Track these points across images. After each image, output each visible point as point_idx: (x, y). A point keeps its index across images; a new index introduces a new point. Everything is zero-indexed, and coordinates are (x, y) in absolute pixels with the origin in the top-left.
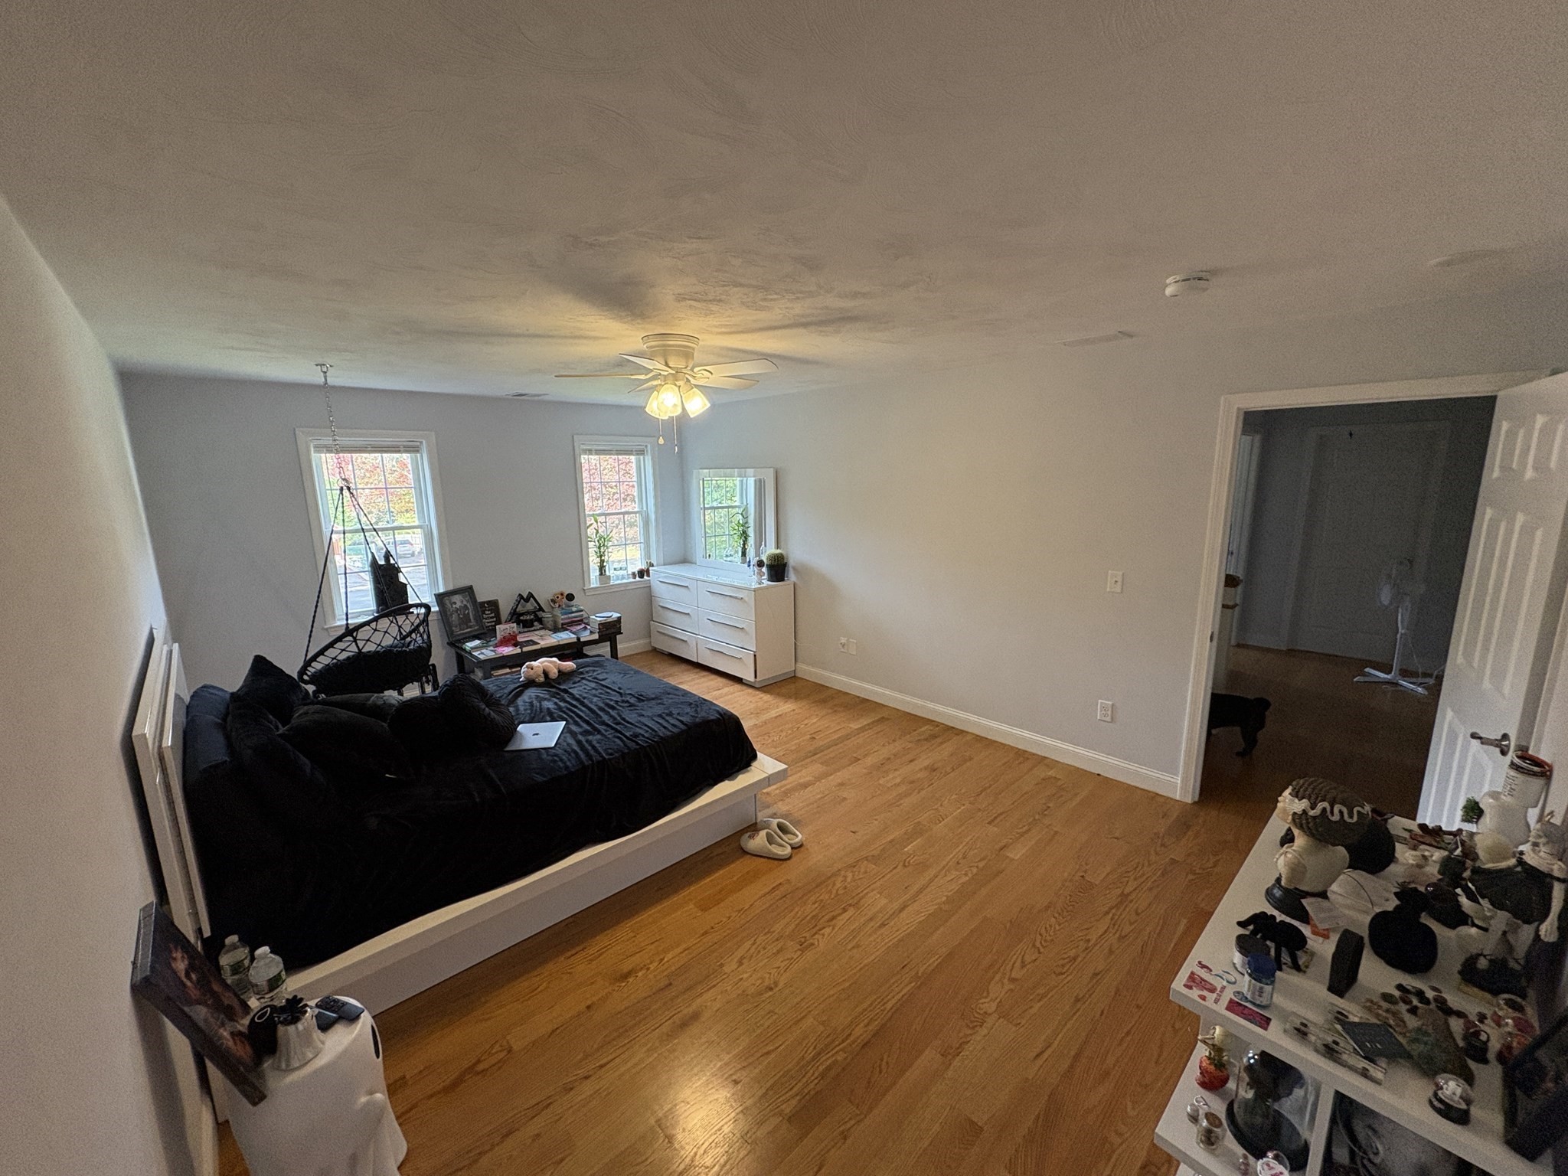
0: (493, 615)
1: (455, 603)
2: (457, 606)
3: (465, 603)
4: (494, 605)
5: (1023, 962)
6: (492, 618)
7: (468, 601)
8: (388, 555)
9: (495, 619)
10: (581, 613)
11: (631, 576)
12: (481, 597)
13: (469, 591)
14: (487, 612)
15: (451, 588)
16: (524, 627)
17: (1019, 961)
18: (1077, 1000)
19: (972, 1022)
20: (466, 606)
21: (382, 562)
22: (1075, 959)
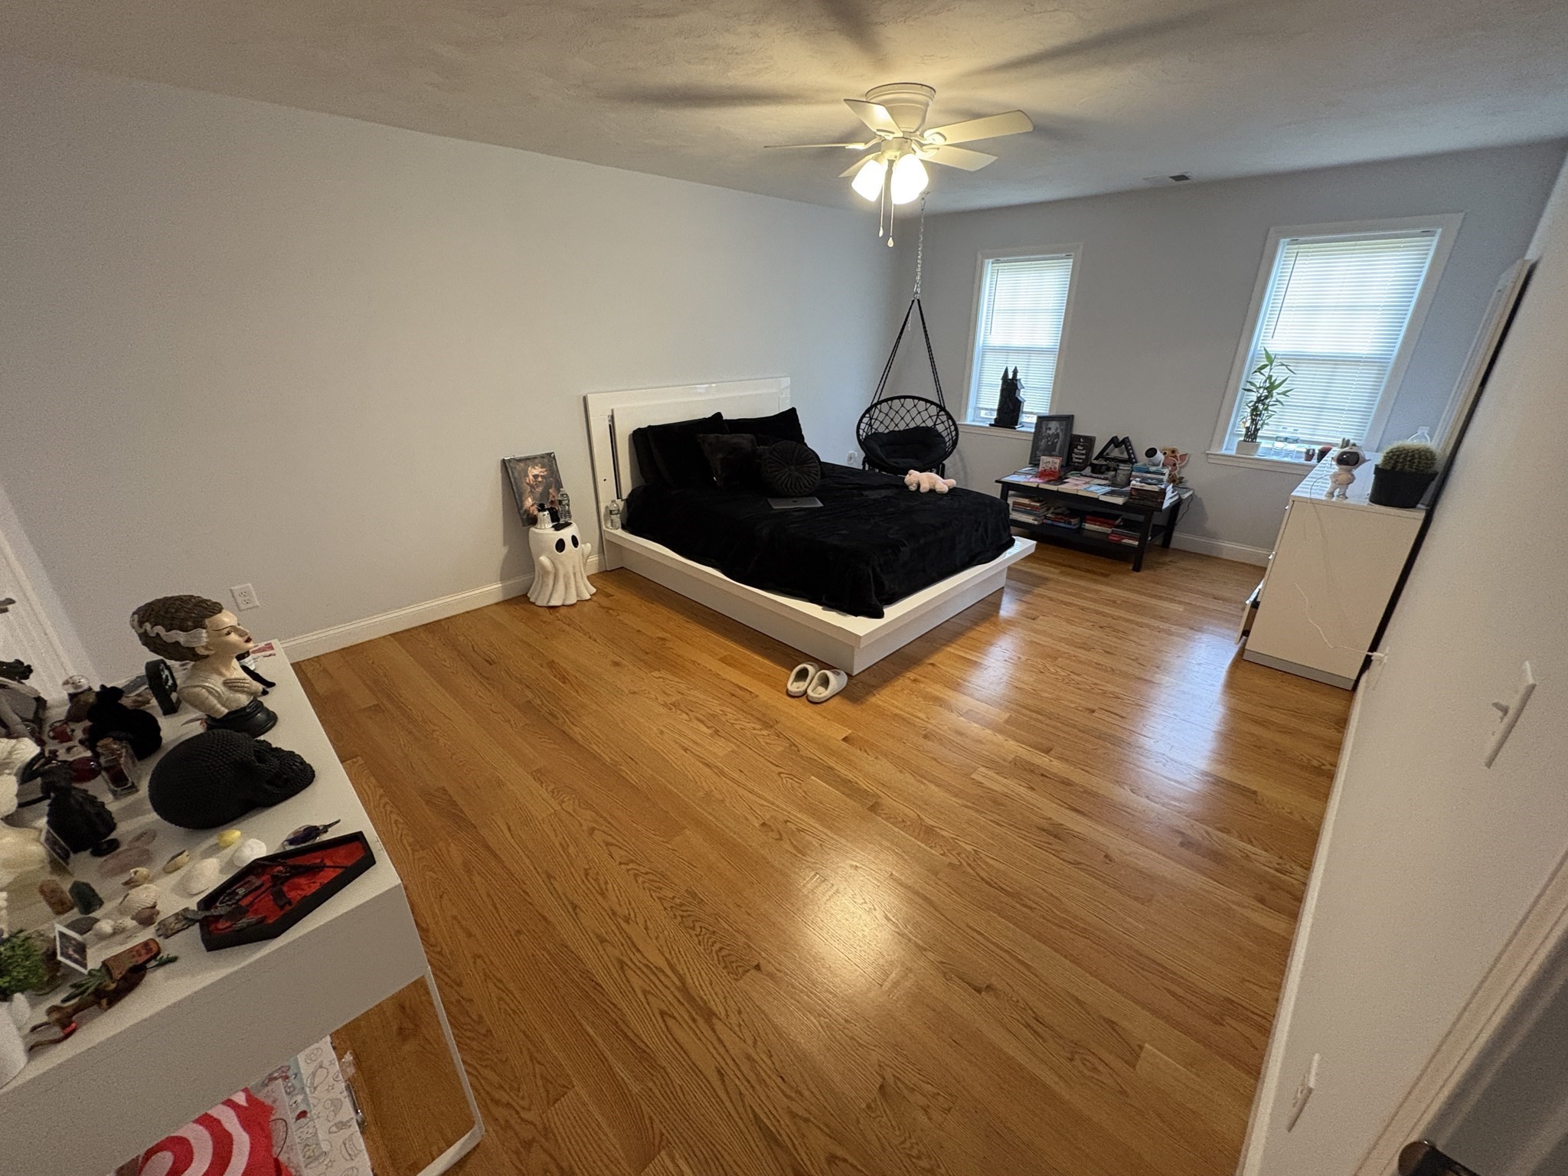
0: (1084, 452)
1: (1050, 429)
2: (1050, 432)
3: (1059, 431)
4: (1089, 441)
5: (612, 844)
6: (1083, 454)
7: (1062, 430)
8: (1015, 372)
9: (1084, 457)
10: (1161, 477)
11: (1304, 455)
12: (1079, 430)
13: (1068, 420)
14: (1079, 447)
15: (1054, 413)
16: (1093, 472)
17: (614, 842)
18: (549, 876)
19: (558, 792)
20: (1058, 434)
21: (1010, 376)
22: (602, 894)
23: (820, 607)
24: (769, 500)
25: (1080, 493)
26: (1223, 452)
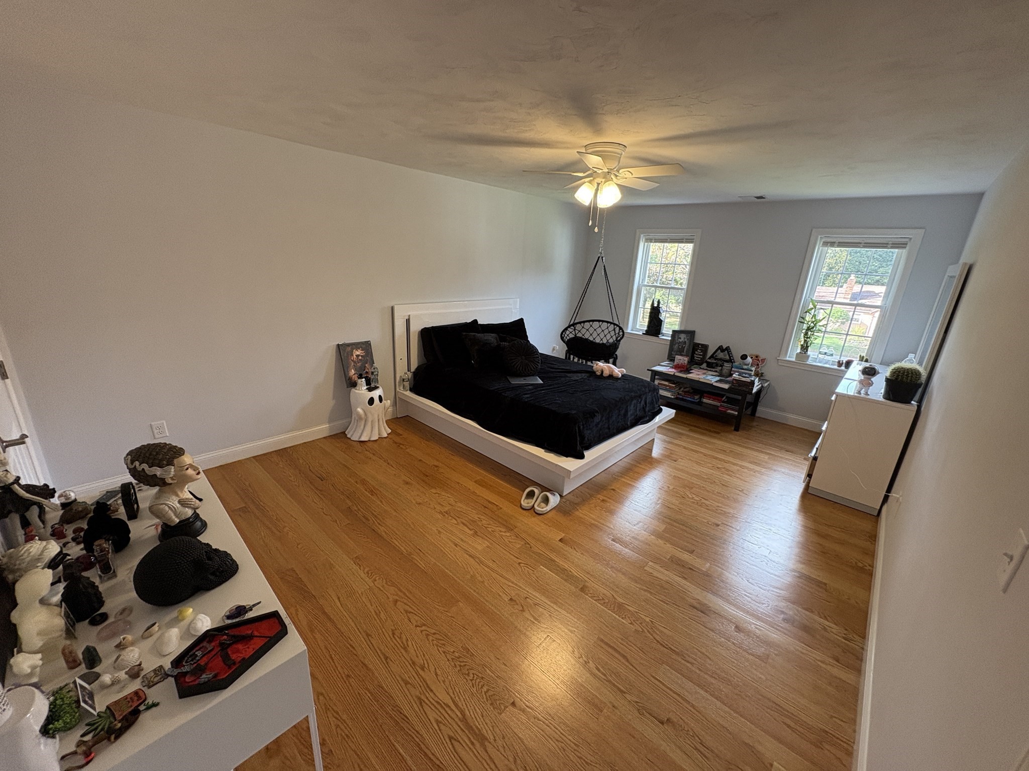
0: (702, 353)
1: (680, 338)
2: (681, 341)
3: (686, 340)
4: (705, 348)
5: (410, 612)
6: (701, 355)
7: (688, 339)
9: (701, 357)
12: (699, 340)
13: (691, 334)
14: (699, 351)
15: (683, 329)
16: (707, 366)
17: (410, 610)
18: (368, 635)
19: (372, 573)
20: (685, 342)
21: (656, 305)
22: (405, 649)
23: (543, 450)
24: (508, 377)
25: (701, 380)
26: (788, 359)
